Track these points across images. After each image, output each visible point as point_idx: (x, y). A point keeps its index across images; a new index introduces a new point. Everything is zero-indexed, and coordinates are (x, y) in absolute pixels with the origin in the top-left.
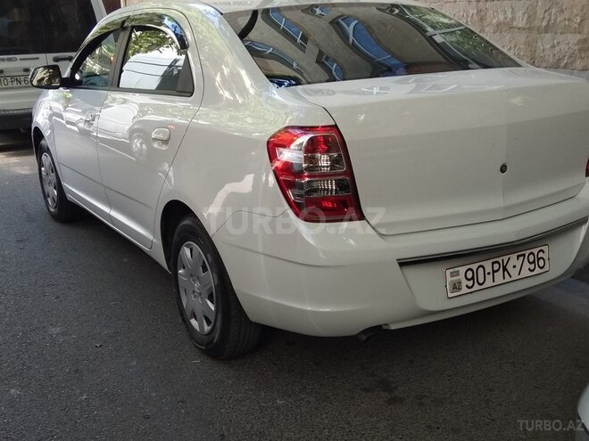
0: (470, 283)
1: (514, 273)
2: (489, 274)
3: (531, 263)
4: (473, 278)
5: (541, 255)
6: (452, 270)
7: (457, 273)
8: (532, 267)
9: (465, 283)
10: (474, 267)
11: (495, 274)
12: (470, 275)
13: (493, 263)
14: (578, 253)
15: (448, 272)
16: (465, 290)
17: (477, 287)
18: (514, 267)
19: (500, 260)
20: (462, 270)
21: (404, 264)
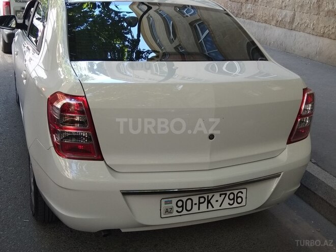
0: (180, 209)
1: (217, 206)
2: (196, 204)
3: (231, 200)
4: (182, 206)
5: (240, 195)
6: (166, 200)
7: (171, 202)
8: (231, 202)
9: (176, 208)
10: (184, 199)
11: (201, 205)
12: (180, 204)
13: (200, 198)
14: (271, 195)
15: (163, 201)
16: (175, 213)
17: (185, 212)
18: (217, 201)
19: (206, 196)
20: (174, 201)
21: (126, 193)
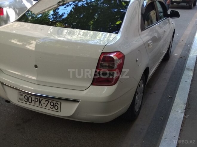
1: (44, 106)
2: (33, 101)
5: (57, 104)
6: (20, 93)
7: (22, 95)
8: (52, 107)
10: (28, 96)
11: (36, 102)
12: (26, 98)
13: (35, 98)
16: (24, 102)
18: (44, 103)
19: (38, 98)
